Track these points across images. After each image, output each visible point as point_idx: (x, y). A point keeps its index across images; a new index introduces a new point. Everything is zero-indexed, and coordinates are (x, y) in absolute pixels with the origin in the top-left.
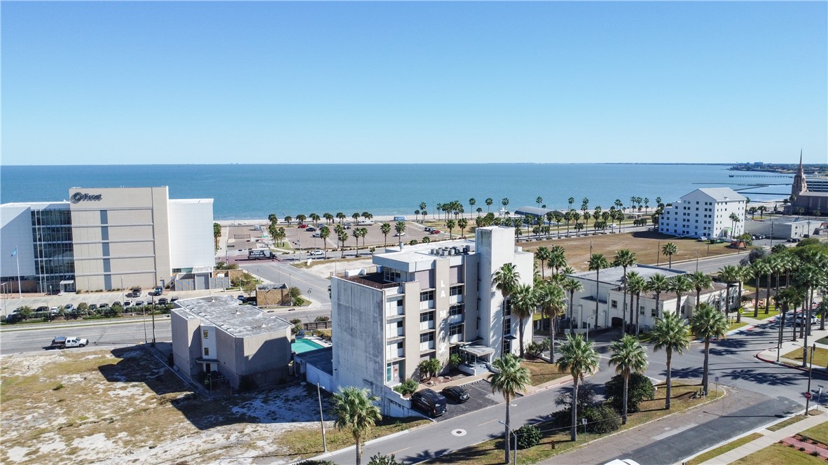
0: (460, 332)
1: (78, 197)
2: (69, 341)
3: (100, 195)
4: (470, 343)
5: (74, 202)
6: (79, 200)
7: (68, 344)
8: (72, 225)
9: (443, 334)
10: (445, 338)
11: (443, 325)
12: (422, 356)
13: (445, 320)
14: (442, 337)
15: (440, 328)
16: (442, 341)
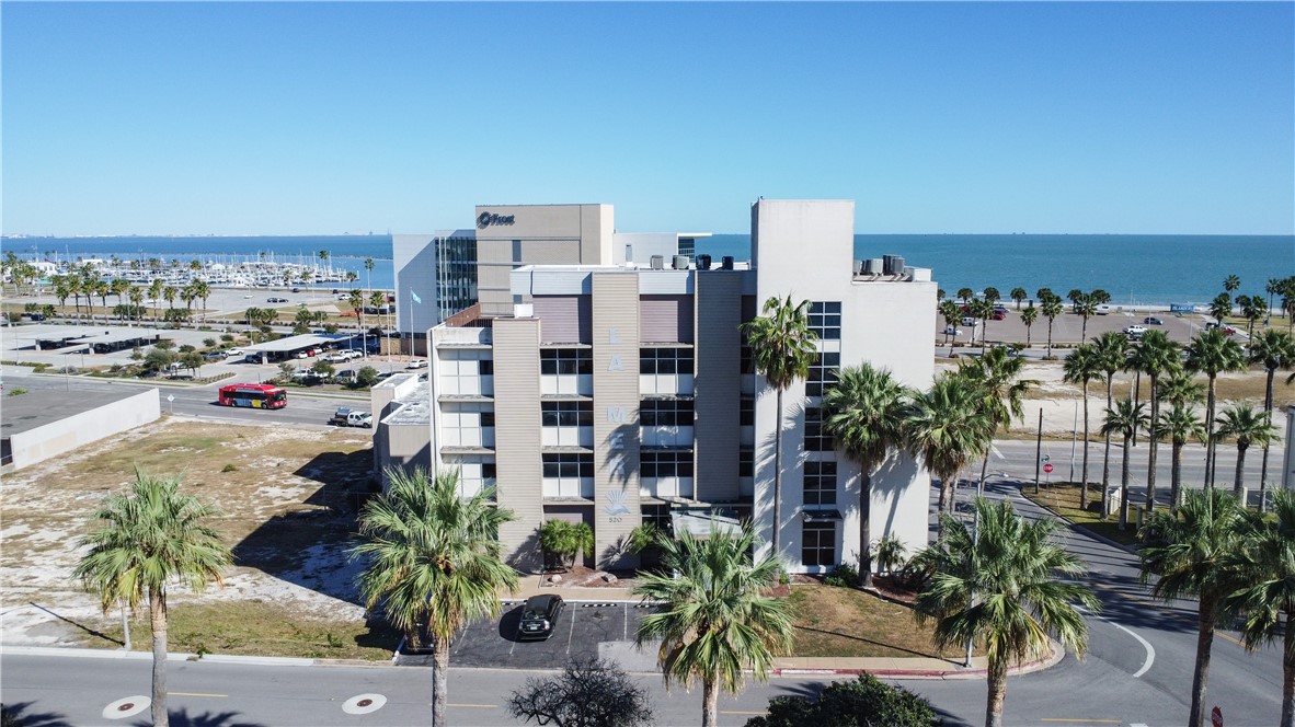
0: (686, 472)
1: (486, 219)
2: (352, 416)
3: (513, 217)
4: (708, 505)
5: (481, 227)
6: (486, 223)
7: (351, 421)
8: (478, 262)
9: (620, 467)
10: (625, 476)
11: (617, 444)
12: (548, 509)
13: (626, 432)
14: (616, 473)
15: (608, 448)
16: (617, 484)
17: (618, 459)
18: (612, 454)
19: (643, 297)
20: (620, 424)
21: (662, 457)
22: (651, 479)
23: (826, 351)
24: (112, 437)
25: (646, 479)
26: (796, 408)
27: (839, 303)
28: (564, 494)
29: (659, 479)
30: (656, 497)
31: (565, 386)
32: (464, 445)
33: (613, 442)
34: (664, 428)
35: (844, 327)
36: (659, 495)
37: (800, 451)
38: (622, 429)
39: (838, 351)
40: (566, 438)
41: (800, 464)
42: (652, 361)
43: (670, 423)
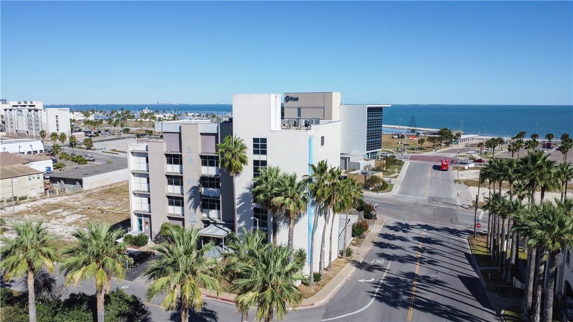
0: (218, 208)
5: (286, 102)
6: (288, 101)
9: (193, 203)
10: (195, 208)
11: (192, 194)
12: (169, 218)
13: (195, 189)
14: (192, 206)
15: (189, 195)
16: (192, 210)
17: (192, 200)
18: (190, 198)
19: (202, 134)
20: (193, 186)
21: (211, 201)
22: (208, 210)
23: (261, 160)
24: (124, 181)
25: (204, 210)
26: (249, 184)
27: (266, 139)
28: (176, 213)
29: (210, 210)
30: (209, 217)
31: (174, 169)
32: (142, 190)
33: (191, 193)
34: (212, 189)
35: (268, 149)
36: (210, 216)
37: (252, 203)
38: (194, 188)
39: (265, 160)
40: (175, 190)
41: (252, 208)
42: (207, 160)
43: (213, 187)
